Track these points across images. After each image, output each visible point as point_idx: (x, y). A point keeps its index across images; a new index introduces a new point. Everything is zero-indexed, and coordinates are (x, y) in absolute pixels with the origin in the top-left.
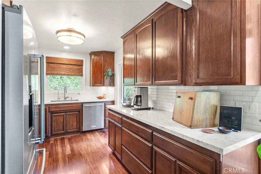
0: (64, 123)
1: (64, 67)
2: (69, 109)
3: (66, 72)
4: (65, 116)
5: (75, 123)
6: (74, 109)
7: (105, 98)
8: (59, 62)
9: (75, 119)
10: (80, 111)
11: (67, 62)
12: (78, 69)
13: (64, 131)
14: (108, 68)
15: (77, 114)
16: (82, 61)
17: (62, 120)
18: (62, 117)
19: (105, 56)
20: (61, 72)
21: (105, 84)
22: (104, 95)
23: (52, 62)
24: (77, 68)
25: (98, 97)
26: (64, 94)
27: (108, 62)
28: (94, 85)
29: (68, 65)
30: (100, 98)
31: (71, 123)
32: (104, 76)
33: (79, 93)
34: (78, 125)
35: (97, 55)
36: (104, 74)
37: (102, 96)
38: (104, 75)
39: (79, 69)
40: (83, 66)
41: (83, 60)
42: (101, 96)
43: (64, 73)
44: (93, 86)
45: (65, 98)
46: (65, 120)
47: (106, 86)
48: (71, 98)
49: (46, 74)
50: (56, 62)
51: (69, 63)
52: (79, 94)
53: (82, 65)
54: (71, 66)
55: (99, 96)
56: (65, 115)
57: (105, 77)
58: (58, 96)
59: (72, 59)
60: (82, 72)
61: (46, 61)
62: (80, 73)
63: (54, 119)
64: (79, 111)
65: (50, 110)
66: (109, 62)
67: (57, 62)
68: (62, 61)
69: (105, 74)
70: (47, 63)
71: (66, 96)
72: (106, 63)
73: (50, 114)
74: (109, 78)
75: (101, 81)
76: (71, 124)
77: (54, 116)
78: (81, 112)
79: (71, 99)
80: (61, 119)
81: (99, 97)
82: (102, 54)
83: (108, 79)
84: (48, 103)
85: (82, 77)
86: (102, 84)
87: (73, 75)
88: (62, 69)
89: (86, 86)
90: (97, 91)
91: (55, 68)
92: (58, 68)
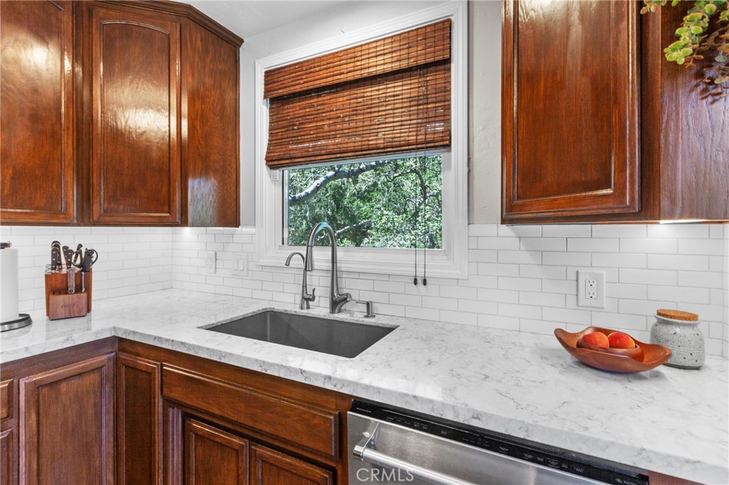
1: (339, 105)
8: (310, 85)
10: (335, 470)
15: (316, 482)
16: (445, 28)
18: (233, 466)
20: (323, 138)
22: (665, 317)
26: (330, 274)
28: (511, 205)
33: (420, 274)
40: (453, 65)
41: (450, 21)
48: (368, 304)
49: (267, 161)
50: (298, 88)
52: (420, 281)
53: (445, 64)
58: (305, 286)
61: (267, 92)
63: (197, 451)
64: (332, 470)
67: (304, 87)
71: (343, 287)
77: (197, 435)
79: (369, 314)
80: (227, 475)
84: (155, 338)
85: (441, 155)
86: (608, 186)
87: (384, 148)
88: (330, 119)
89: (469, 224)
90: (577, 272)
91: (300, 124)
92: (311, 122)
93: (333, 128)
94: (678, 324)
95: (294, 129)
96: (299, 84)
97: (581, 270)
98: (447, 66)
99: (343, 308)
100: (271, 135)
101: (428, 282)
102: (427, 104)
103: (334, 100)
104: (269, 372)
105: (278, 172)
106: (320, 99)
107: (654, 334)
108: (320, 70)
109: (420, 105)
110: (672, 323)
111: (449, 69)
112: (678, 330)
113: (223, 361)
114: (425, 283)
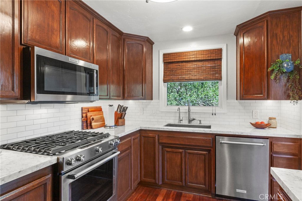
0: (181, 167)
1: (189, 66)
2: (189, 144)
3: (192, 76)
4: (183, 155)
5: (202, 173)
6: (198, 144)
7: (272, 126)
8: (180, 60)
9: (202, 165)
10: (211, 150)
11: (193, 56)
12: (213, 66)
13: (181, 182)
14: (282, 53)
15: (204, 155)
16: (220, 50)
17: (179, 161)
18: (179, 157)
19: (272, 24)
20: (183, 75)
21: (272, 93)
22: (270, 119)
23: (171, 61)
24: (210, 67)
25: (254, 122)
26: (188, 113)
27: (281, 37)
28: (243, 96)
29: (195, 63)
30: (258, 126)
31: (194, 169)
32: (269, 75)
33: (214, 112)
34: (207, 178)
35: (249, 28)
36: (270, 69)
37: (266, 122)
38: (267, 72)
39: (215, 66)
40: (222, 60)
41: (222, 49)
42: (262, 123)
43: (188, 76)
44: (242, 98)
45: (190, 121)
46: (184, 162)
47: (275, 99)
48: (200, 121)
49: (164, 80)
50: (176, 60)
51: (195, 59)
52: (214, 114)
53: (220, 59)
54: (200, 64)
55: (257, 121)
56: (184, 152)
57: (272, 77)
58: (180, 117)
59: (201, 51)
60: (220, 72)
61: (164, 60)
62: (215, 74)
63: (167, 156)
64: (209, 151)
65: (160, 141)
66: (284, 37)
67: (178, 60)
68: (184, 57)
69: (273, 70)
70: (164, 63)
71: (192, 117)
72: (275, 42)
73: (160, 147)
74: (284, 79)
75: (261, 88)
76: (194, 172)
77: (167, 152)
78: (212, 152)
79: (200, 123)
80: (177, 159)
81: (256, 123)
82: (264, 21)
83: (280, 82)
84: (157, 128)
85: (219, 82)
86: (262, 94)
87: (203, 79)
88: (185, 70)
89: (227, 100)
90: (253, 111)
91: (175, 70)
92: (179, 70)
93: (187, 72)
94: (273, 120)
95: (173, 72)
96: (176, 59)
97: (253, 110)
98: (221, 60)
99: (192, 122)
100: (164, 73)
101: (216, 114)
102: (215, 68)
103: (187, 65)
104: (195, 132)
105: (166, 84)
106: (182, 64)
107: (268, 122)
108: (183, 56)
109: (213, 69)
110: (271, 120)
111: (221, 61)
112: (272, 121)
113: (181, 131)
114: (215, 114)
